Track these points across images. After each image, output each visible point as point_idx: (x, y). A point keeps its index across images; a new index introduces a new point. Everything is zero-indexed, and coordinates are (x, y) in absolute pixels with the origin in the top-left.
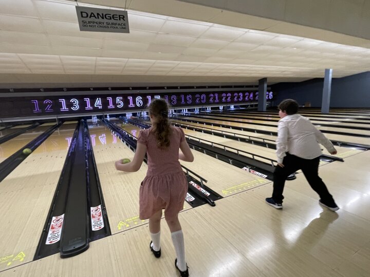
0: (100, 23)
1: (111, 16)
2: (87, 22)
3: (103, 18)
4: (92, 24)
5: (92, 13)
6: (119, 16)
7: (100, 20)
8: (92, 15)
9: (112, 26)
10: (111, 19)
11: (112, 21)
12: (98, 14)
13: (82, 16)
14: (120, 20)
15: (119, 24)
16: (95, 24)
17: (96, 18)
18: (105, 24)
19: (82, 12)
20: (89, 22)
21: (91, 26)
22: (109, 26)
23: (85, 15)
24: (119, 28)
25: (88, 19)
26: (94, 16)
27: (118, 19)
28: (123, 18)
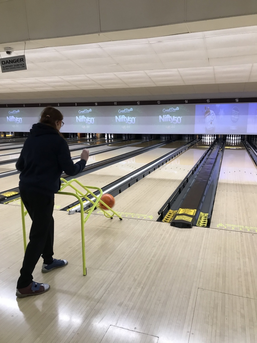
0: (11, 66)
1: (16, 60)
2: (5, 67)
3: (12, 63)
4: (7, 68)
5: (7, 61)
6: (20, 59)
7: (11, 64)
8: (7, 62)
9: (17, 66)
10: (16, 62)
11: (17, 63)
12: (10, 61)
13: (3, 64)
14: (21, 62)
15: (21, 65)
16: (9, 67)
17: (9, 63)
18: (13, 67)
19: (2, 62)
20: (6, 67)
21: (7, 69)
22: (16, 67)
23: (3, 63)
24: (21, 67)
25: (5, 65)
26: (8, 63)
27: (20, 61)
28: (22, 60)
